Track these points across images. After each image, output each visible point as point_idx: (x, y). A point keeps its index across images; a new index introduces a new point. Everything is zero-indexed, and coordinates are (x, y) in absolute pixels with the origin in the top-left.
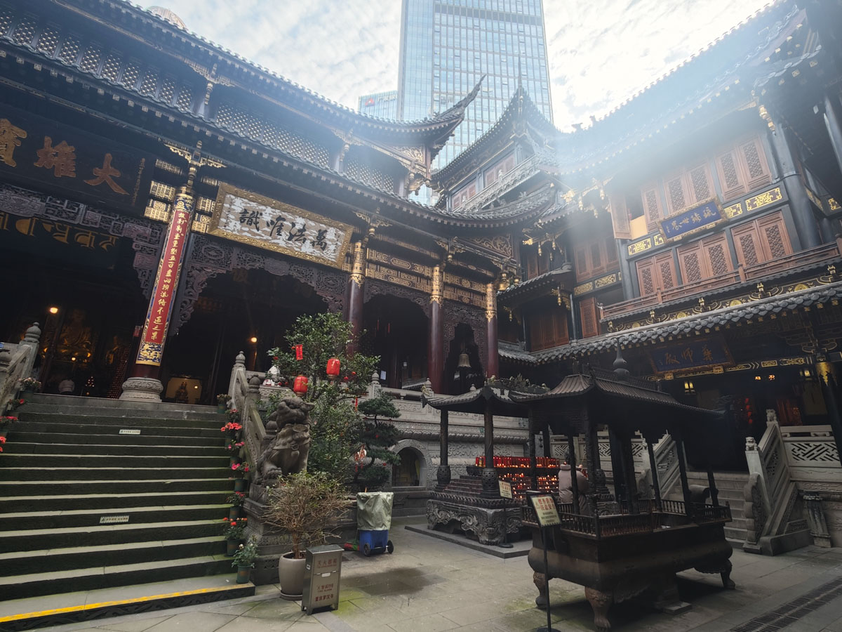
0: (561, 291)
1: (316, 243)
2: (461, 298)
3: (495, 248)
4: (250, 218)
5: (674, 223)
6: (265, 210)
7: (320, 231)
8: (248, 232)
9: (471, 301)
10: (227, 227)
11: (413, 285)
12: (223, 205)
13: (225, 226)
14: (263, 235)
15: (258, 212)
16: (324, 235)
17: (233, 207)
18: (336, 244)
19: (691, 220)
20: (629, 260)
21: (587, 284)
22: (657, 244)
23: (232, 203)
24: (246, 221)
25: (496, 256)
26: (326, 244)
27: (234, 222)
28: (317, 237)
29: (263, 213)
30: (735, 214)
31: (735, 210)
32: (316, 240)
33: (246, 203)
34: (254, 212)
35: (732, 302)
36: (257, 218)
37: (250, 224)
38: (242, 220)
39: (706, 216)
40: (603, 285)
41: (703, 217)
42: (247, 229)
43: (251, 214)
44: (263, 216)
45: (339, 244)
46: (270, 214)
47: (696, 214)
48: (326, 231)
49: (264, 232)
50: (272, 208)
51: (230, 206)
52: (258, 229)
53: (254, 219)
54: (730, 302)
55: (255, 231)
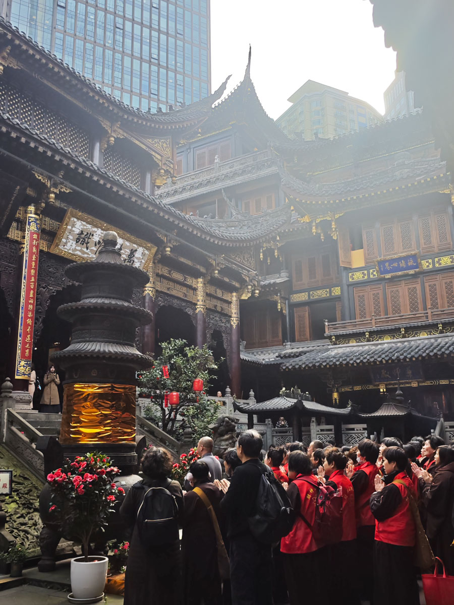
0: (281, 298)
1: (127, 261)
2: (216, 306)
3: (244, 262)
4: (84, 239)
5: (387, 264)
6: (96, 232)
7: (132, 250)
8: (79, 251)
9: (222, 309)
10: (65, 247)
11: (186, 296)
12: (67, 227)
13: (64, 246)
14: (90, 253)
15: (91, 233)
16: (134, 254)
17: (74, 229)
18: (141, 262)
19: (399, 264)
20: (348, 286)
21: (303, 294)
22: (371, 276)
23: (73, 226)
24: (80, 241)
25: (245, 269)
26: (134, 261)
27: (71, 241)
28: (129, 255)
29: (95, 234)
30: (428, 266)
31: (427, 264)
32: (127, 258)
33: (84, 225)
34: (88, 233)
35: (421, 333)
36: (89, 238)
37: (83, 244)
38: (77, 240)
39: (409, 264)
40: (317, 297)
41: (407, 265)
42: (79, 248)
43: (86, 235)
44: (94, 237)
45: (143, 261)
46: (99, 235)
47: (403, 261)
48: (136, 250)
49: (92, 250)
50: (102, 230)
51: (72, 227)
52: (87, 249)
53: (86, 239)
54: (420, 332)
55: (85, 250)
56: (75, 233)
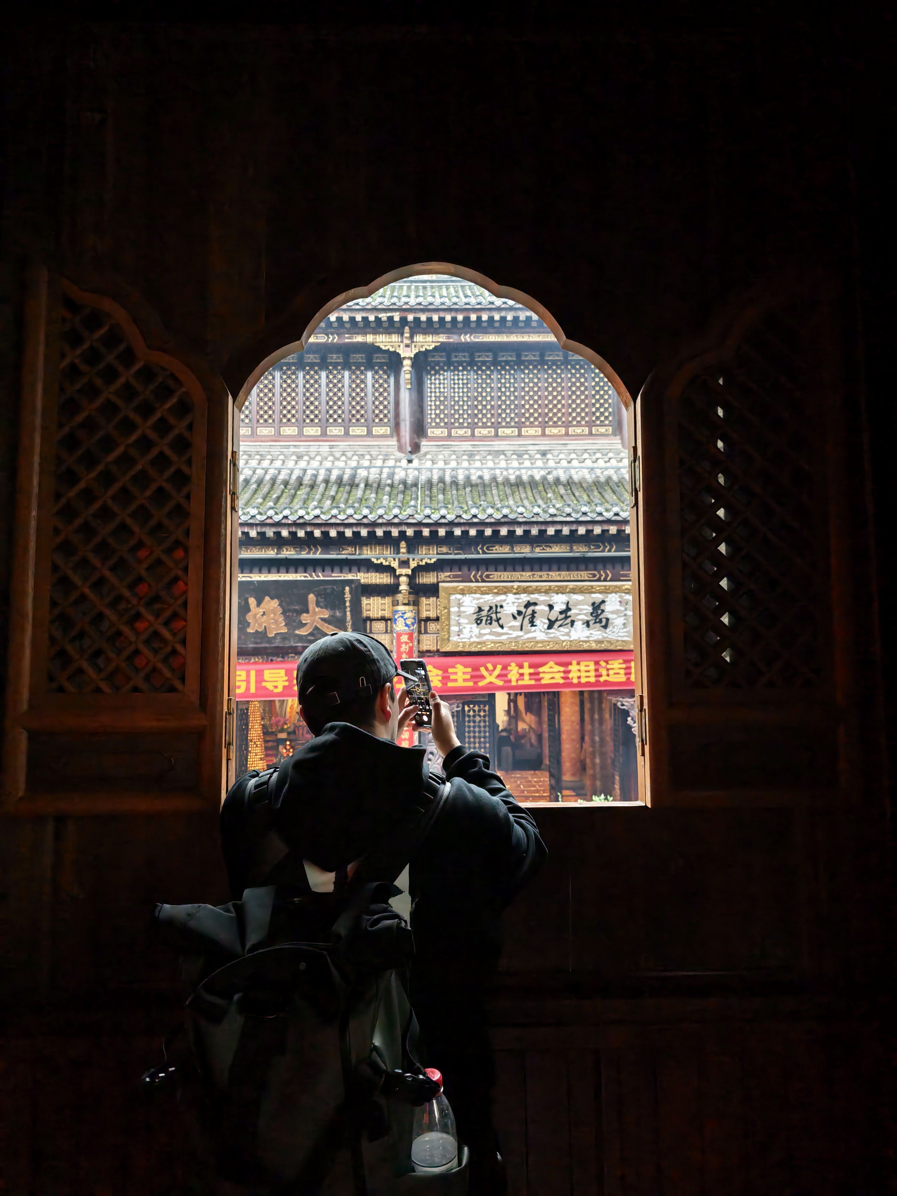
4: (488, 616)
8: (489, 634)
10: (462, 636)
13: (459, 635)
14: (510, 632)
15: (496, 606)
17: (462, 609)
18: (625, 615)
24: (484, 622)
26: (607, 619)
27: (468, 627)
28: (592, 614)
29: (504, 604)
37: (491, 624)
42: (487, 631)
43: (489, 611)
44: (505, 608)
45: (630, 613)
46: (513, 603)
48: (604, 602)
49: (511, 628)
50: (515, 594)
51: (459, 608)
52: (502, 627)
53: (494, 616)
55: (499, 630)
56: (468, 613)
